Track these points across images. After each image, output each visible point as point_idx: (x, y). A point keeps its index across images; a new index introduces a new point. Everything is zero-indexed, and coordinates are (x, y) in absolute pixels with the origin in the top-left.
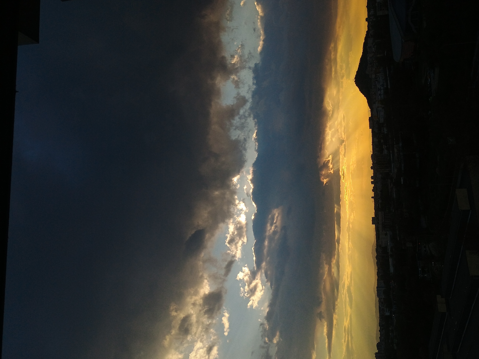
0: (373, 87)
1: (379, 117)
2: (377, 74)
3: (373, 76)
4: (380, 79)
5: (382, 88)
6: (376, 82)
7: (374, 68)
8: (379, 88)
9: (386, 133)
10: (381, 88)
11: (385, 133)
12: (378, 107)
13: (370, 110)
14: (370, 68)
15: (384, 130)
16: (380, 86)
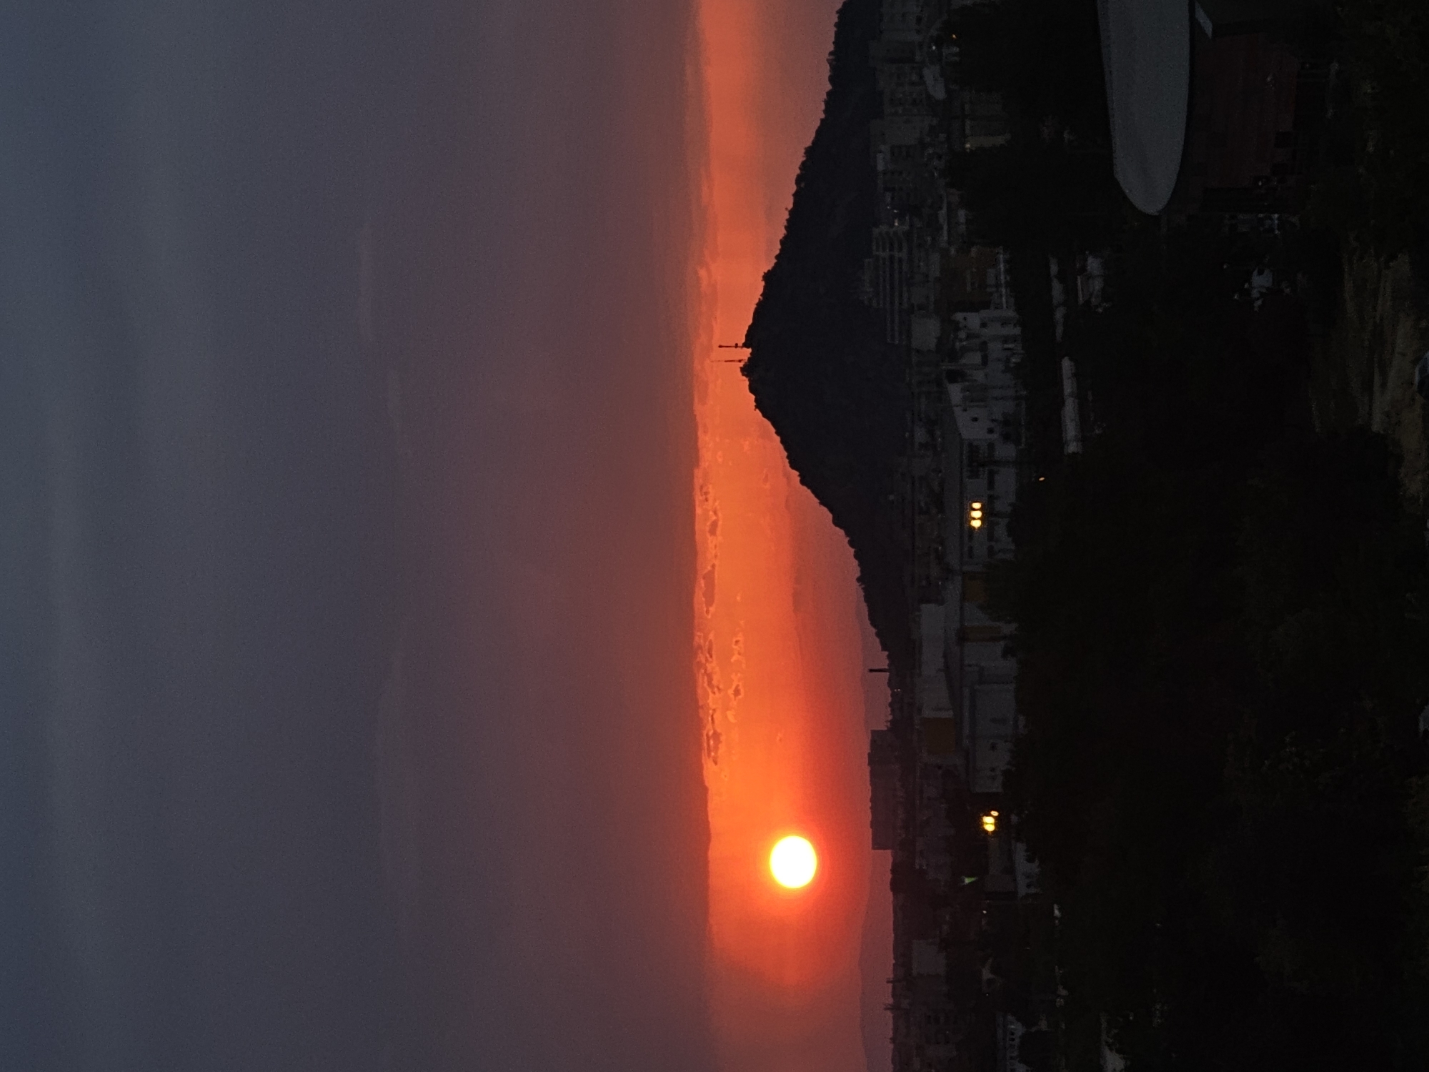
0: (920, 435)
1: (966, 731)
2: (959, 316)
3: (927, 332)
4: (985, 361)
5: (1006, 451)
6: (955, 392)
7: (935, 258)
8: (973, 449)
9: (1033, 890)
10: (991, 446)
11: (1022, 890)
12: (963, 636)
13: (885, 664)
14: (897, 255)
15: (1010, 870)
16: (991, 431)
